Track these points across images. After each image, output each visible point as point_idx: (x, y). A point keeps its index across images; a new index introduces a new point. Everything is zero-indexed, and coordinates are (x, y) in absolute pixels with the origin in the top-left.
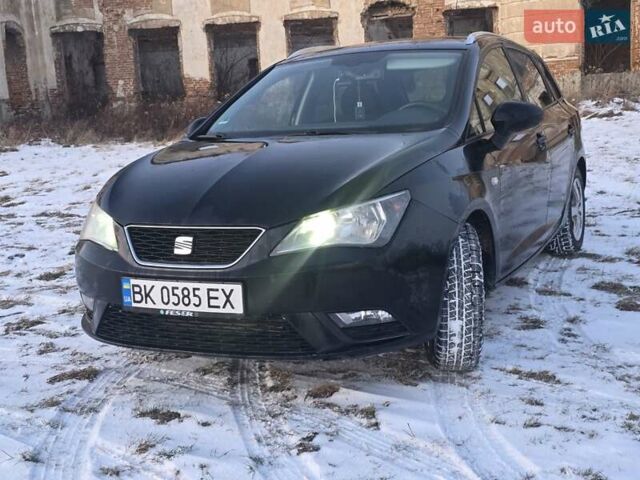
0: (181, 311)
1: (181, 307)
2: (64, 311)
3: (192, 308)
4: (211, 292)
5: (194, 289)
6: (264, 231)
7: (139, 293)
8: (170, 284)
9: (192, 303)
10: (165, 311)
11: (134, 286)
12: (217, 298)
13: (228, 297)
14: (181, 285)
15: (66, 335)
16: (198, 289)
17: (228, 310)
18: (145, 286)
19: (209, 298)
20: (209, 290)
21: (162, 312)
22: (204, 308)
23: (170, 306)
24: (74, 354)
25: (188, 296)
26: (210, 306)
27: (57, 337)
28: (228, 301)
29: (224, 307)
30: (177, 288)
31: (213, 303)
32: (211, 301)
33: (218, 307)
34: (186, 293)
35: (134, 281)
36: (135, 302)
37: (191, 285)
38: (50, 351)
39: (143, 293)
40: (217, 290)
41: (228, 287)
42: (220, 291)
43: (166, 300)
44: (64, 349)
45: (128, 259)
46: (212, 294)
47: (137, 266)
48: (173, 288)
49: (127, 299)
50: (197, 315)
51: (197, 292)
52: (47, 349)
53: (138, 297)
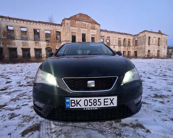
0: (93, 108)
1: (93, 106)
2: (12, 100)
3: (97, 106)
4: (105, 100)
5: (99, 100)
6: (118, 77)
7: (74, 103)
8: (88, 99)
9: (97, 104)
10: (86, 108)
11: (71, 100)
12: (108, 102)
13: (112, 101)
14: (93, 98)
15: (17, 109)
16: (100, 99)
17: (112, 105)
18: (77, 100)
19: (105, 102)
20: (104, 99)
21: (84, 109)
22: (102, 106)
23: (88, 106)
24: (24, 117)
25: (96, 102)
26: (104, 105)
27: (13, 110)
28: (112, 102)
29: (110, 105)
30: (91, 100)
31: (106, 103)
32: (105, 103)
33: (108, 105)
34: (95, 101)
35: (71, 99)
36: (71, 106)
37: (97, 98)
38: (14, 117)
39: (76, 103)
40: (108, 99)
41: (112, 98)
42: (109, 99)
43: (86, 104)
44: (19, 115)
45: (67, 90)
46: (106, 100)
47: (71, 92)
48: (90, 100)
49: (67, 106)
50: (99, 109)
51: (99, 101)
52: (12, 116)
53: (73, 104)
